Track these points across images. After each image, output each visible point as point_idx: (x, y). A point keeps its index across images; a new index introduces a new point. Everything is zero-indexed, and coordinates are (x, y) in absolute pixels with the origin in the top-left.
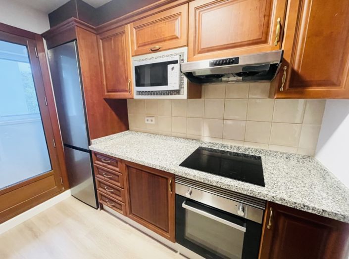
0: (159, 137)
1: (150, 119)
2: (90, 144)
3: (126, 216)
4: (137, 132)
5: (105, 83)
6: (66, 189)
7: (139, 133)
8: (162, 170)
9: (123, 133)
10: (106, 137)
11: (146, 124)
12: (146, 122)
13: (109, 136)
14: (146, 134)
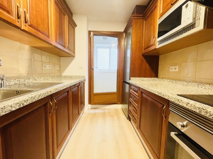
0: (180, 82)
1: (174, 67)
2: (130, 80)
3: (137, 129)
4: (162, 79)
5: (143, 45)
6: (120, 104)
7: (164, 80)
8: (159, 95)
9: (152, 78)
10: (140, 78)
11: (170, 72)
12: (171, 70)
13: (142, 78)
14: (169, 80)
